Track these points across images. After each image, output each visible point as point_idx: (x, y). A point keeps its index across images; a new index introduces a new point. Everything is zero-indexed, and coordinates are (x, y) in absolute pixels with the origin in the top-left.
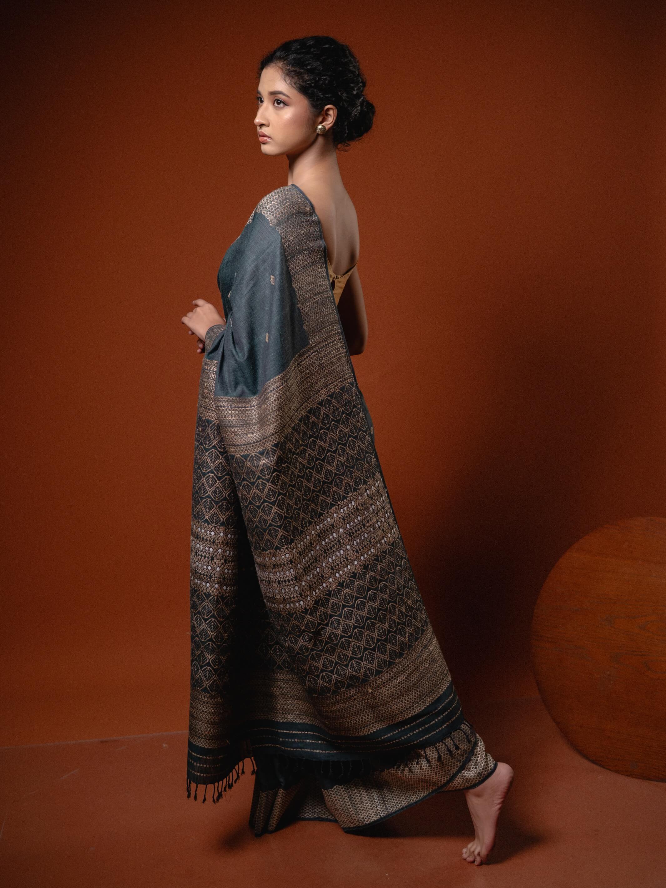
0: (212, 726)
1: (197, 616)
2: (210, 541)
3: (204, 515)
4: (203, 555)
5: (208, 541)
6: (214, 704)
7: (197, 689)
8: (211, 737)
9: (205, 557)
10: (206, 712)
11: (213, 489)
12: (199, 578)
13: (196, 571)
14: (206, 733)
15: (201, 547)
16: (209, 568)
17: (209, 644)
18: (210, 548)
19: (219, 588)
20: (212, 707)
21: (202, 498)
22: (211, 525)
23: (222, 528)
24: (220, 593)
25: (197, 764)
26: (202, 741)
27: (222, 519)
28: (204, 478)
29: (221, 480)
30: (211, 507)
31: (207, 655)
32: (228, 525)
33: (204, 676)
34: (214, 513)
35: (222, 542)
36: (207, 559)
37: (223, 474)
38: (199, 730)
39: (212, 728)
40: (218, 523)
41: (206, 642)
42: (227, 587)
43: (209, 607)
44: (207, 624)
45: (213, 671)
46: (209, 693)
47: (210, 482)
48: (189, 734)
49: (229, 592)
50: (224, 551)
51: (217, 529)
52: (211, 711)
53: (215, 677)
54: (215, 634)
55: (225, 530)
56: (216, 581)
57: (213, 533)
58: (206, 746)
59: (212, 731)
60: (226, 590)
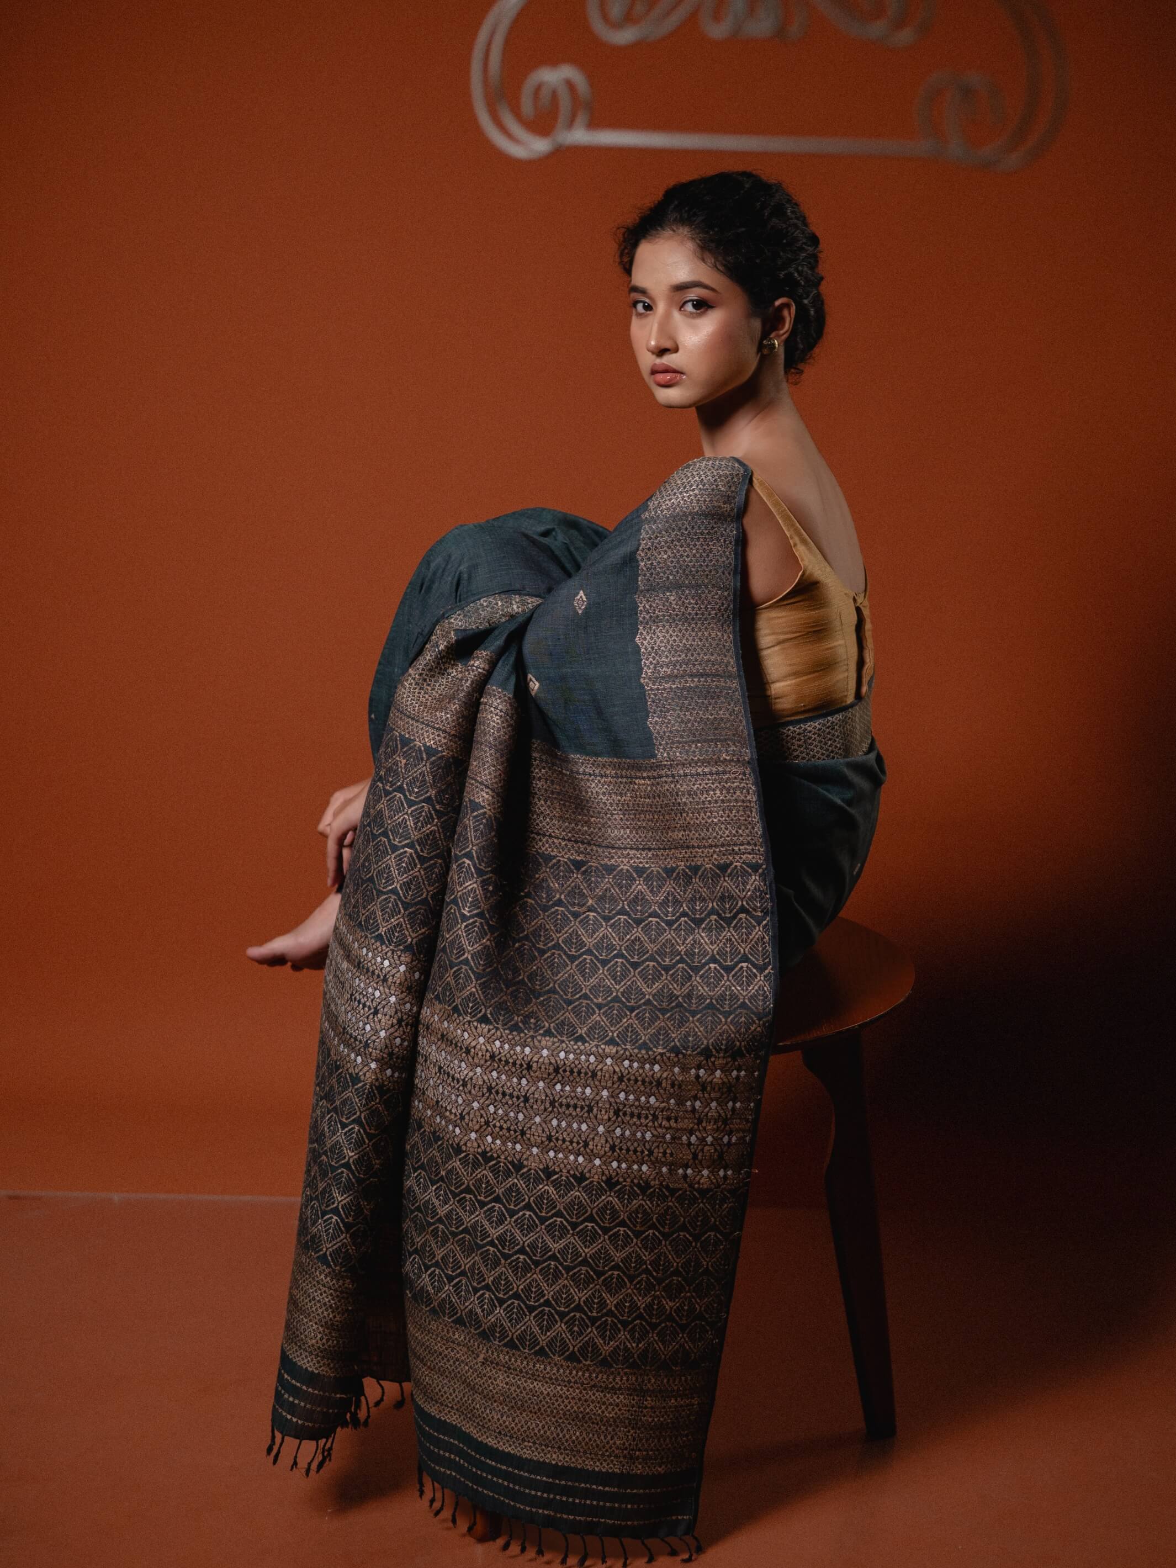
0: (327, 1331)
1: (332, 1116)
2: (379, 976)
3: (378, 925)
4: (362, 1001)
5: (375, 977)
6: (336, 1290)
7: (311, 1255)
8: (321, 1352)
9: (364, 1006)
10: (319, 1301)
11: (405, 878)
12: (348, 1045)
13: (344, 1029)
14: (314, 1341)
15: (362, 985)
16: (368, 1028)
17: (342, 1172)
18: (376, 989)
19: (378, 1071)
20: (331, 1295)
21: (380, 893)
22: (387, 947)
23: (406, 958)
24: (377, 1080)
25: (289, 1396)
26: (303, 1356)
27: (410, 940)
28: (393, 856)
29: (425, 865)
30: (395, 912)
31: (336, 1194)
32: (420, 953)
33: (326, 1231)
34: (398, 924)
35: (400, 984)
36: (366, 1009)
37: (432, 854)
38: (301, 1334)
39: (326, 1335)
40: (400, 945)
41: (337, 1168)
42: (393, 1072)
43: (352, 1103)
44: (345, 1134)
45: (341, 1225)
46: (329, 1266)
47: (404, 865)
48: (285, 1338)
49: (395, 1082)
50: (401, 1002)
51: (396, 957)
52: (329, 1301)
53: (344, 1238)
54: (355, 1157)
55: (412, 961)
56: (374, 1054)
57: (386, 963)
58: (310, 1366)
59: (324, 1341)
60: (392, 1076)
